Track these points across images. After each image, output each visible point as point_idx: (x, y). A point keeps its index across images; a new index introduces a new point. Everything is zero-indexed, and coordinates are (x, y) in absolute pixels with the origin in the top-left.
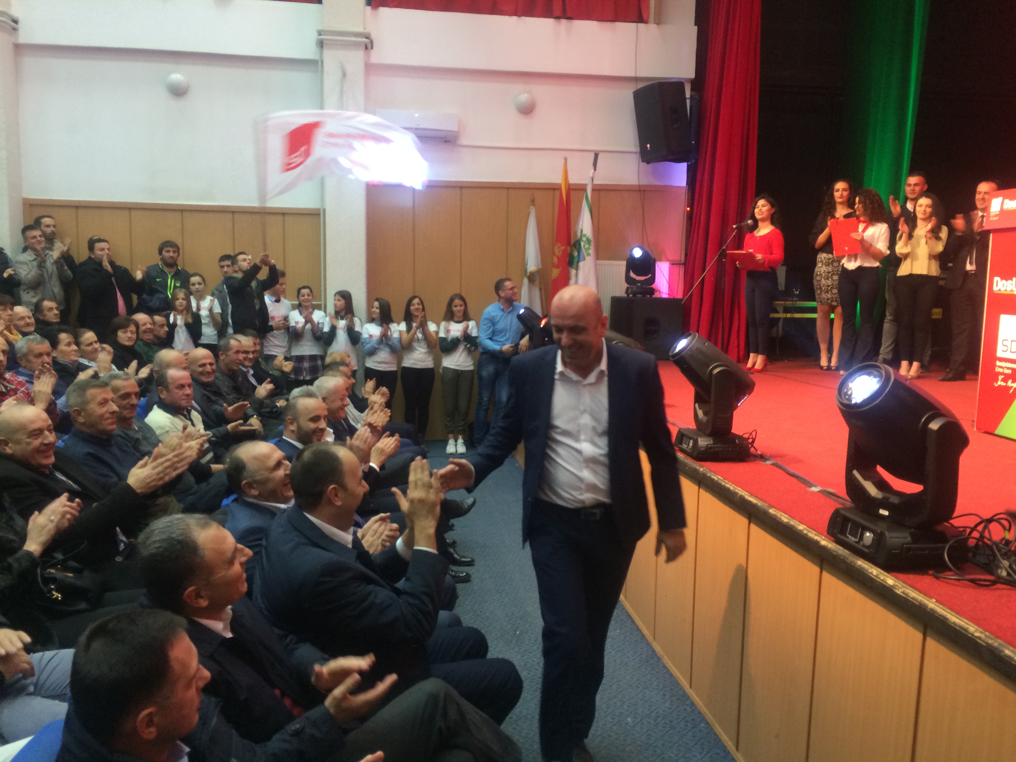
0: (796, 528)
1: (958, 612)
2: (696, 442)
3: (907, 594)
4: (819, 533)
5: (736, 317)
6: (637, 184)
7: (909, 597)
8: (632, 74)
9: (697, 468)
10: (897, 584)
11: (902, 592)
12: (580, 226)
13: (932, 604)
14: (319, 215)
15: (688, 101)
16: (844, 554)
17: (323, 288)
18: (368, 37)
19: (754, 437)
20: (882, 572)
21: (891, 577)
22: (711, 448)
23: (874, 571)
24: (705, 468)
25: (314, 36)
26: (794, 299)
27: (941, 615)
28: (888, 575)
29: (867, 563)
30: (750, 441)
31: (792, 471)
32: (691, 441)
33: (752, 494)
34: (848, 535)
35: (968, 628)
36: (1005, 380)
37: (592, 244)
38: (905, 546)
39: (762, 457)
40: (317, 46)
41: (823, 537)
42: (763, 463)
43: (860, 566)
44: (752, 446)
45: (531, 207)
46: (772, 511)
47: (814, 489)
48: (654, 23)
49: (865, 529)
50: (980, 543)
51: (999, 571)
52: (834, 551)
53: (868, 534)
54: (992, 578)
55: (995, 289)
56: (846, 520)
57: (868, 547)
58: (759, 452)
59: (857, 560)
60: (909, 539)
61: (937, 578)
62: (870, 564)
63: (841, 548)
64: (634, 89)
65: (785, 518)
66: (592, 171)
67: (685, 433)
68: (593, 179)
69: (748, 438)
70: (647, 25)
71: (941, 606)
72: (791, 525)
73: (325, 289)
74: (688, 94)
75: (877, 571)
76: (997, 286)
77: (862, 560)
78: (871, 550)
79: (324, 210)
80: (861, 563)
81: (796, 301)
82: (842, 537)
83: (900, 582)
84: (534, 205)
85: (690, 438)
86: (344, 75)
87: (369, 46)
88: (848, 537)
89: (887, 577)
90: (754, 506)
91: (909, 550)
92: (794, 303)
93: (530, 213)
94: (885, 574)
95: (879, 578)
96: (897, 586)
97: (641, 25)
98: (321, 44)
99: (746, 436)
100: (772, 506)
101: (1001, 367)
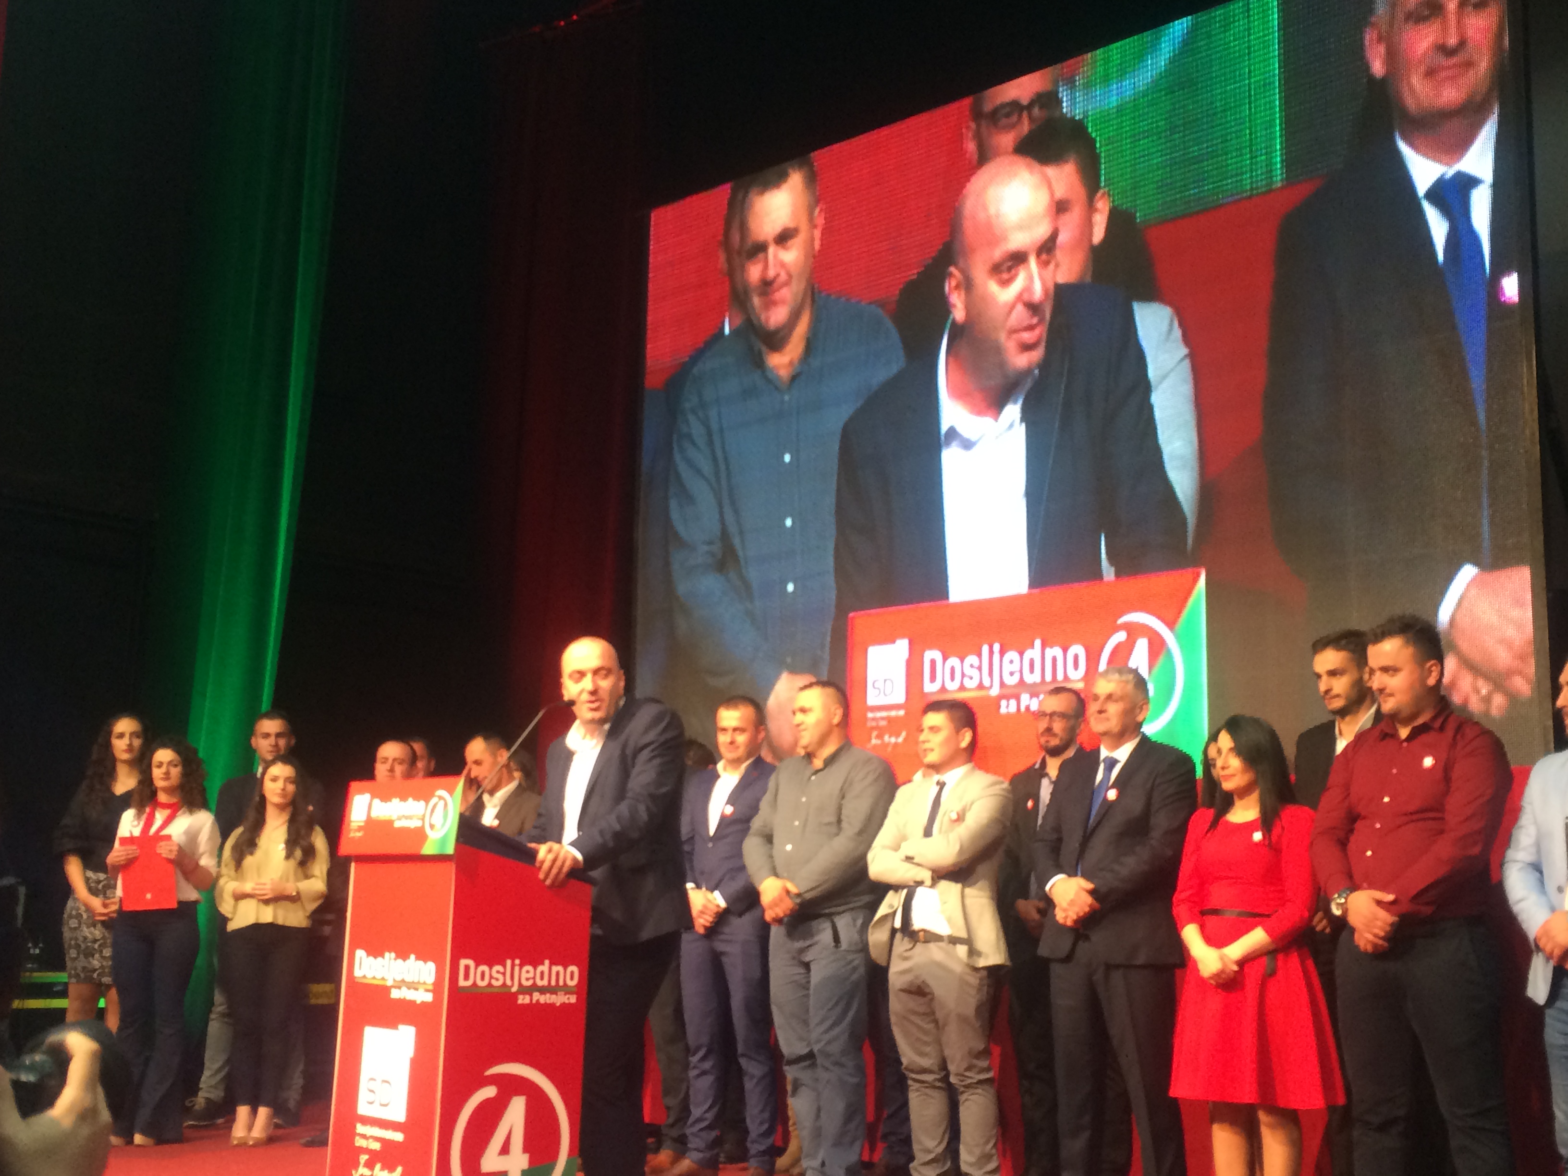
36: (370, 1164)
55: (358, 973)
76: (360, 967)
81: (33, 970)
101: (364, 1136)
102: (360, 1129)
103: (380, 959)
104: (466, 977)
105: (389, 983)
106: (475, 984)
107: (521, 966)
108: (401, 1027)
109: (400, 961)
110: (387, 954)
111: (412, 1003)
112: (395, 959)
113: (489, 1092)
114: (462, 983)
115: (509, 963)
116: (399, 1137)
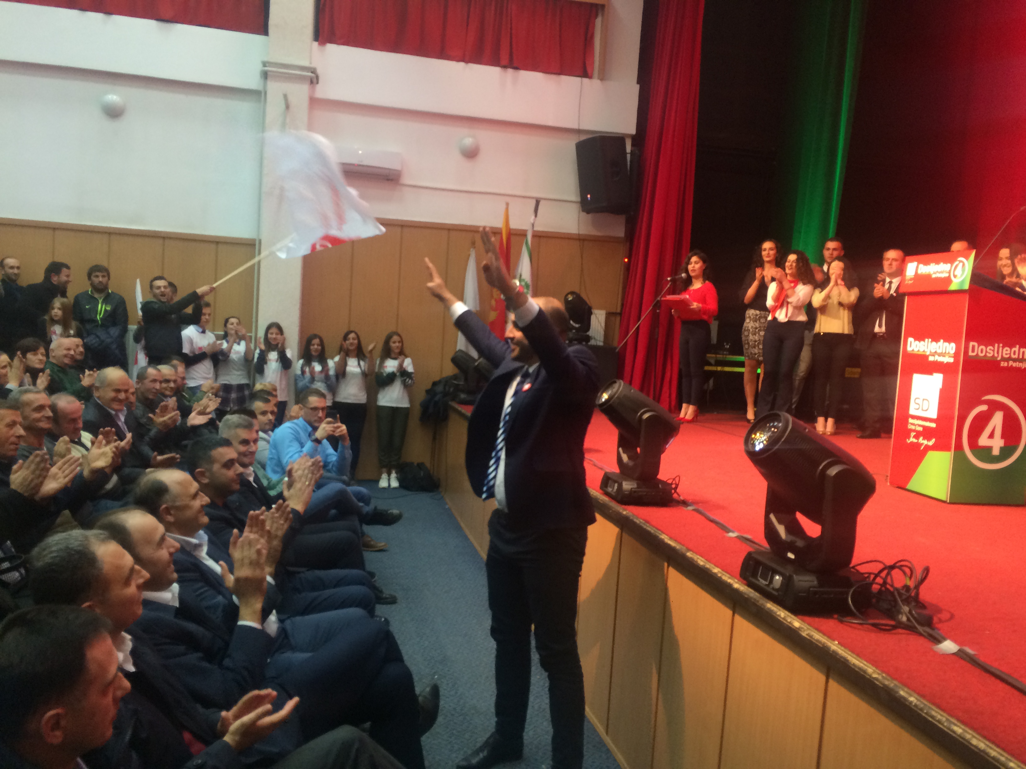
0: (711, 571)
1: (859, 655)
2: (620, 485)
3: (811, 637)
4: (732, 575)
5: (669, 367)
6: (577, 233)
7: (814, 639)
8: (575, 126)
9: (621, 511)
10: (802, 626)
11: (807, 635)
12: (519, 271)
13: (834, 646)
14: (255, 245)
15: (629, 156)
16: (755, 597)
17: (254, 320)
18: (314, 71)
19: (677, 483)
20: (790, 614)
21: (798, 620)
22: (635, 492)
23: (782, 613)
24: (628, 512)
25: (259, 68)
26: (725, 353)
27: (842, 657)
28: (795, 618)
29: (776, 605)
30: (674, 486)
31: (712, 517)
32: (616, 485)
33: (671, 538)
34: (759, 579)
35: (866, 670)
36: (916, 437)
37: (531, 289)
38: (811, 589)
39: (684, 503)
40: (261, 77)
41: (736, 581)
42: (685, 508)
43: (769, 609)
44: (675, 491)
45: (472, 249)
46: (689, 554)
47: (731, 535)
48: (598, 79)
49: (775, 572)
50: (883, 588)
51: (900, 616)
52: (745, 594)
53: (777, 577)
54: (892, 623)
55: (909, 349)
56: (758, 563)
57: (777, 590)
58: (682, 498)
59: (767, 602)
60: (816, 583)
61: (842, 622)
62: (779, 607)
63: (752, 591)
64: (578, 141)
65: (701, 561)
66: (533, 217)
67: (610, 476)
68: (533, 225)
69: (672, 484)
70: (591, 79)
71: (843, 648)
72: (707, 568)
73: (257, 321)
74: (629, 148)
75: (785, 614)
76: (911, 346)
77: (772, 603)
78: (780, 593)
79: (260, 241)
80: (770, 605)
81: (726, 355)
82: (754, 580)
83: (806, 624)
84: (475, 248)
85: (615, 482)
86: (287, 107)
87: (315, 80)
88: (759, 580)
89: (794, 619)
90: (673, 549)
91: (815, 593)
92: (724, 356)
93: (469, 255)
94: (793, 616)
95: (786, 621)
96: (802, 628)
97: (586, 80)
98: (265, 75)
99: (670, 482)
100: (689, 550)
101: (912, 424)
102: (911, 421)
103: (922, 342)
104: (973, 351)
105: (928, 353)
106: (977, 354)
107: (1003, 347)
108: (935, 374)
109: (934, 343)
110: (926, 340)
111: (941, 363)
112: (931, 342)
113: (984, 408)
114: (971, 354)
115: (996, 345)
116: (933, 425)
